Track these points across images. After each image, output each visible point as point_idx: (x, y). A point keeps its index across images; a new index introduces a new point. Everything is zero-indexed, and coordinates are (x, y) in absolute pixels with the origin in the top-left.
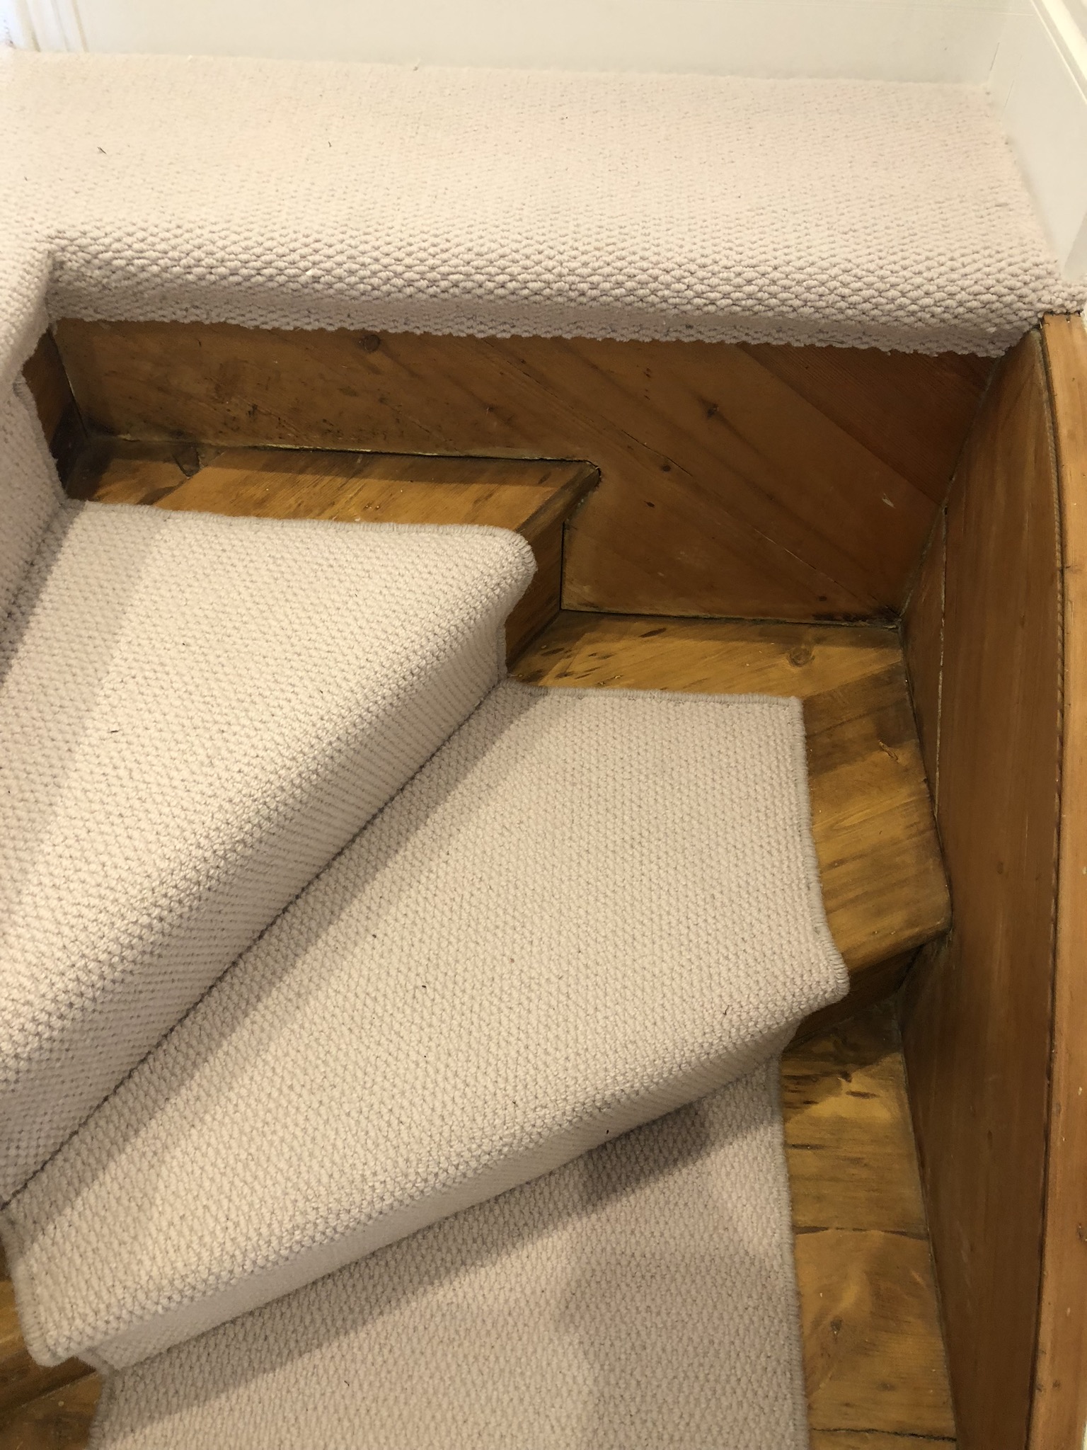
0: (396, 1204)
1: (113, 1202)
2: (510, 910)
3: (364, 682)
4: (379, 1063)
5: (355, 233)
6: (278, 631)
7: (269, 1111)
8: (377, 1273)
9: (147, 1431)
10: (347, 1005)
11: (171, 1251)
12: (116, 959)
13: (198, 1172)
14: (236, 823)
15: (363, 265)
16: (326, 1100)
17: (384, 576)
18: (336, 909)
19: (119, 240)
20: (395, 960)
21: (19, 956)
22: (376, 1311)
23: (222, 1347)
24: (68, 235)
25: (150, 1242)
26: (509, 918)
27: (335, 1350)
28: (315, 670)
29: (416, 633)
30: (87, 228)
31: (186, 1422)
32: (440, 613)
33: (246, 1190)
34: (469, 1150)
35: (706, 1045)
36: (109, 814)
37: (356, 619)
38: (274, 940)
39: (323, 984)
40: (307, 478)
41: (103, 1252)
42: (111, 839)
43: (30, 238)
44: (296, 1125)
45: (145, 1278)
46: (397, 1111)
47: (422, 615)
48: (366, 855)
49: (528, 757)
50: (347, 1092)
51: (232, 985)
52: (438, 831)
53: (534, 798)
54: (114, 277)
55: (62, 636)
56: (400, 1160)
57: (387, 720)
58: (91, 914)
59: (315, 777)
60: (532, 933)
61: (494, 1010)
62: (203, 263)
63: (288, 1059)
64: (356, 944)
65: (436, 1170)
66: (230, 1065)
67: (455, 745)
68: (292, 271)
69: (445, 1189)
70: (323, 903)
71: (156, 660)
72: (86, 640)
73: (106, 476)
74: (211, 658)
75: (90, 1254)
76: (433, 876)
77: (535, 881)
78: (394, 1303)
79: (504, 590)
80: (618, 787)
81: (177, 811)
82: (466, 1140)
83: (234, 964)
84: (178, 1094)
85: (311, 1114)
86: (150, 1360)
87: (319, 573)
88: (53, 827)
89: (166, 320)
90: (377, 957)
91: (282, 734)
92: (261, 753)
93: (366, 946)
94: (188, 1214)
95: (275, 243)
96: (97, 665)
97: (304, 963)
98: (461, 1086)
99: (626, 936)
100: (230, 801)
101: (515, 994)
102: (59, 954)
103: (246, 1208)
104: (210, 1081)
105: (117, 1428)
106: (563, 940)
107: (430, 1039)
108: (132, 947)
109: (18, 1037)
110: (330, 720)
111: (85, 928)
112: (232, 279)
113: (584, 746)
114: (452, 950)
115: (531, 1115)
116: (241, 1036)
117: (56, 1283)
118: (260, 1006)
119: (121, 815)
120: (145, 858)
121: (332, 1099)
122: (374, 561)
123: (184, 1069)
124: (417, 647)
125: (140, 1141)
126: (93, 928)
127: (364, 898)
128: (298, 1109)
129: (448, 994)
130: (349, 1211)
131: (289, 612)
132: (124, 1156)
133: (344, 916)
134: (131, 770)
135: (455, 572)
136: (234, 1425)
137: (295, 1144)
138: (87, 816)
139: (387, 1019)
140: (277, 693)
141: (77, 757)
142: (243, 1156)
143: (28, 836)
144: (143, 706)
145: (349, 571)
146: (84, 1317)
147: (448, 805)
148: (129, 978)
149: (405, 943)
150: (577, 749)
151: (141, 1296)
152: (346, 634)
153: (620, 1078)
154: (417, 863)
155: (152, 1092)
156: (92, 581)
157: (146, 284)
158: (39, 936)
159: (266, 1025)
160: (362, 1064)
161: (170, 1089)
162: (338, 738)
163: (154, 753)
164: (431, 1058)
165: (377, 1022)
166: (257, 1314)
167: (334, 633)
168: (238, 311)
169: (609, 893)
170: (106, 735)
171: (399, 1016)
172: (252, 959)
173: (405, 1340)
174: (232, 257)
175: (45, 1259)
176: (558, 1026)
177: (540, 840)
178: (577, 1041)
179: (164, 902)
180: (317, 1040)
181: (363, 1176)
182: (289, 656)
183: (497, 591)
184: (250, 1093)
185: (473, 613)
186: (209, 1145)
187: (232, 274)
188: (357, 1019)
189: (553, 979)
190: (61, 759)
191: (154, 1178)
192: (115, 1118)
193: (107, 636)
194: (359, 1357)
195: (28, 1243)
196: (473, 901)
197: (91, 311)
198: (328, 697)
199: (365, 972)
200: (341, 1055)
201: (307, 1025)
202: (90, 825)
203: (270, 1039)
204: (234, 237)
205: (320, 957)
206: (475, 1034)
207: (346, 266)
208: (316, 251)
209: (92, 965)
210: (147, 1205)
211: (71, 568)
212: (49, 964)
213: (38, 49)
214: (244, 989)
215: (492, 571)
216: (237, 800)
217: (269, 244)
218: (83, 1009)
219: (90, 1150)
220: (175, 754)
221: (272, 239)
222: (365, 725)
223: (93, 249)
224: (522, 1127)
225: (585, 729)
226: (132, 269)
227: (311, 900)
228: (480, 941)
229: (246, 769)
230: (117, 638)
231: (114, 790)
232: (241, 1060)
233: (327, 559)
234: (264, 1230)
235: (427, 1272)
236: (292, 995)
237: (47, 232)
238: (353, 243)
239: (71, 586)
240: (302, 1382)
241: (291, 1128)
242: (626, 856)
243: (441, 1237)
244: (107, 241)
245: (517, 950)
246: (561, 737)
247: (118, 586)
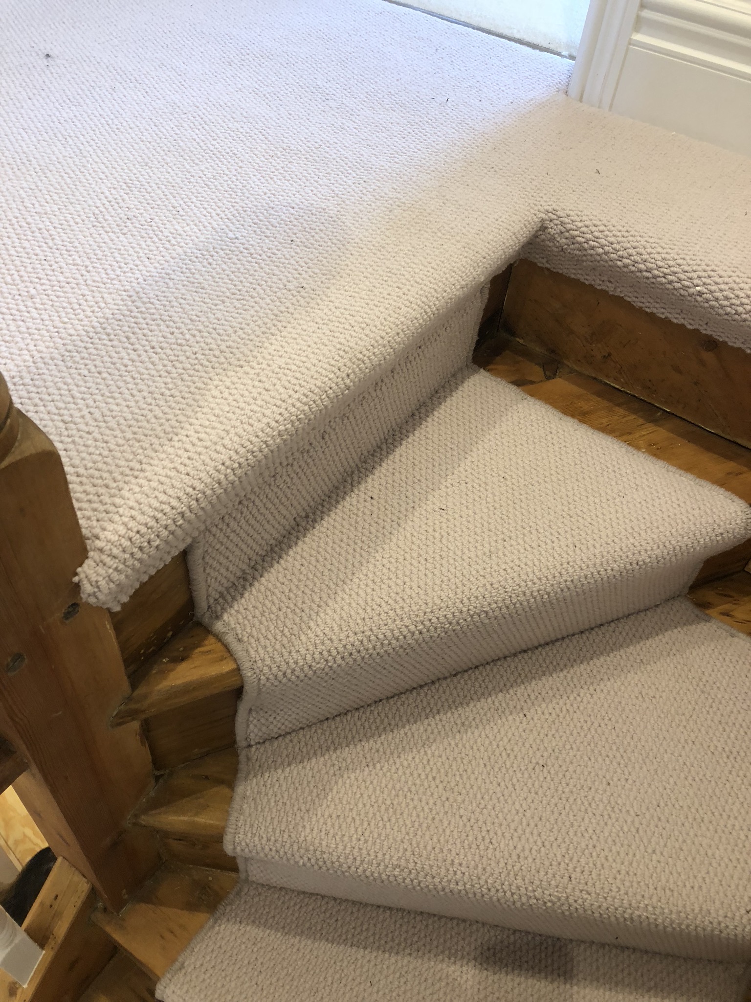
0: (463, 892)
1: (305, 782)
2: (622, 750)
3: (605, 554)
4: (494, 797)
5: (741, 275)
6: (564, 496)
7: (415, 785)
8: (418, 927)
9: (248, 928)
10: (490, 749)
11: (324, 832)
12: (386, 642)
13: (358, 795)
14: (488, 600)
15: (738, 296)
16: (451, 800)
17: (647, 493)
18: (508, 684)
19: (587, 227)
20: (531, 737)
21: (338, 610)
22: (408, 951)
23: (311, 908)
24: (558, 213)
25: (314, 819)
26: (618, 755)
27: (373, 957)
28: (577, 531)
29: (653, 539)
30: (571, 213)
31: (271, 939)
32: (675, 534)
33: (381, 824)
34: (526, 889)
35: (723, 925)
36: (420, 555)
37: (617, 512)
38: (462, 682)
39: (481, 727)
40: (621, 411)
41: (288, 807)
42: (415, 570)
43: (536, 208)
44: (427, 803)
45: (302, 838)
46: (491, 833)
47: (662, 529)
48: (541, 661)
49: (678, 656)
50: (467, 803)
51: (426, 695)
52: (595, 672)
53: (671, 686)
54: (572, 246)
55: (436, 440)
56: (480, 866)
57: (606, 585)
58: (386, 608)
59: (546, 596)
60: (630, 774)
61: (583, 809)
62: (632, 258)
63: (440, 760)
64: (511, 714)
65: (499, 888)
66: (405, 742)
67: (630, 623)
68: (686, 283)
69: (497, 904)
70: (502, 677)
71: (484, 479)
72: (448, 449)
73: (498, 358)
74: (517, 494)
75: (280, 804)
76: (579, 699)
77: (647, 741)
78: (420, 953)
79: (723, 539)
80: (735, 711)
81: (459, 574)
82: (527, 881)
83: (433, 682)
84: (368, 741)
85: (439, 803)
86: (270, 887)
87: (605, 473)
88: (386, 547)
89: (587, 283)
90: (521, 730)
91: (540, 561)
92: (523, 566)
93: (517, 719)
94: (342, 817)
95: (685, 262)
96: (449, 466)
97: (475, 706)
98: (539, 843)
99: (697, 816)
100: (492, 585)
101: (601, 807)
102: (359, 621)
103: (376, 835)
104: (389, 745)
105: (233, 915)
106: (650, 791)
107: (533, 802)
108: (398, 640)
109: (317, 656)
110: (573, 567)
111: (380, 614)
112: (645, 274)
113: (722, 670)
114: (571, 753)
115: (577, 893)
116: (418, 729)
117: (256, 809)
118: (437, 717)
119: (426, 560)
120: (429, 591)
121: (455, 801)
122: (644, 481)
123: (377, 728)
124: (649, 548)
125: (334, 756)
126: (383, 616)
127: (528, 688)
128: (432, 794)
129: (556, 780)
130: (433, 877)
131: (576, 488)
132: (322, 759)
133: (511, 691)
134: (442, 536)
135: (696, 512)
136: (296, 960)
137: (421, 814)
138: (408, 550)
139: (511, 772)
140: (547, 534)
141: (416, 514)
142: (388, 802)
143: (371, 545)
144: (465, 502)
145: (625, 479)
146: (261, 838)
147: (608, 659)
148: (386, 657)
149: (542, 731)
150: (716, 670)
151: (295, 847)
152: (607, 518)
153: (650, 908)
154: (572, 685)
155: (354, 731)
156: (466, 416)
157: (589, 257)
158: (354, 605)
159: (436, 731)
160: (483, 791)
161: (365, 735)
162: (572, 581)
163: (460, 533)
164: (528, 814)
165: (504, 770)
166: (338, 901)
167: (599, 514)
168: (635, 294)
169: (697, 779)
170: (437, 509)
171: (519, 775)
172: (445, 686)
173: (417, 982)
174: (653, 261)
175: (256, 791)
176: (622, 845)
177: (662, 716)
178: (631, 864)
179: (427, 623)
180: (462, 759)
181: (453, 861)
182: (565, 515)
183: (719, 538)
184: (409, 766)
185: (696, 544)
186: (372, 782)
187: (646, 271)
188: (492, 760)
189: (632, 813)
190: (406, 510)
191: (333, 782)
192: (327, 733)
193: (461, 452)
194: (385, 972)
195: (251, 776)
196: (599, 730)
197: (544, 261)
198: (578, 552)
199: (510, 734)
200: (473, 777)
201: (460, 746)
202: (408, 556)
203: (435, 741)
204: (660, 250)
205: (486, 708)
206: (563, 816)
207: (725, 293)
208: (709, 277)
209: (373, 638)
210: (322, 797)
211: (458, 404)
212: (352, 625)
213: (581, 100)
214: (432, 701)
215: (722, 523)
216: (496, 586)
217: (680, 261)
218: (355, 660)
219: (306, 744)
220: (471, 540)
221: (684, 259)
222: (592, 581)
223: (569, 226)
224: (567, 897)
225: (727, 659)
226: (586, 245)
227: (495, 670)
228: (593, 759)
229: (509, 571)
230: (467, 456)
231: (429, 543)
232: (412, 743)
233: (614, 466)
234: (380, 855)
235: (450, 949)
236: (459, 722)
237: (547, 208)
238: (737, 280)
239: (454, 414)
240: (345, 964)
241: (424, 803)
242: (721, 761)
243: (468, 931)
244: (580, 224)
245: (615, 779)
246: (707, 656)
247: (479, 426)
